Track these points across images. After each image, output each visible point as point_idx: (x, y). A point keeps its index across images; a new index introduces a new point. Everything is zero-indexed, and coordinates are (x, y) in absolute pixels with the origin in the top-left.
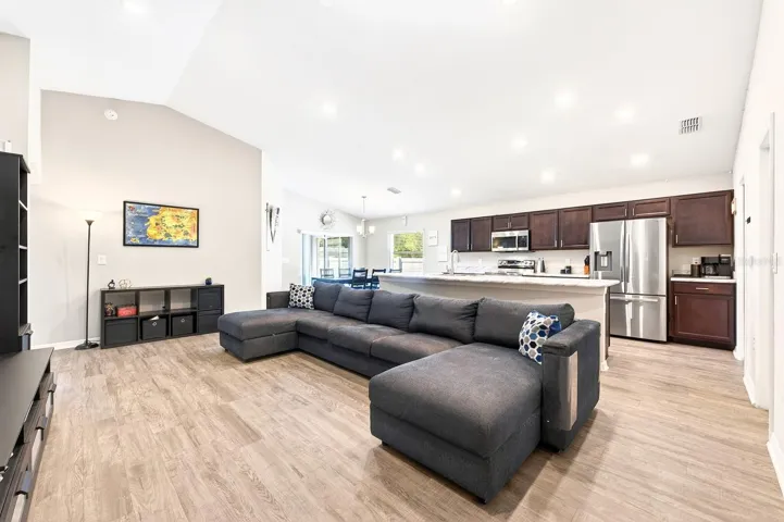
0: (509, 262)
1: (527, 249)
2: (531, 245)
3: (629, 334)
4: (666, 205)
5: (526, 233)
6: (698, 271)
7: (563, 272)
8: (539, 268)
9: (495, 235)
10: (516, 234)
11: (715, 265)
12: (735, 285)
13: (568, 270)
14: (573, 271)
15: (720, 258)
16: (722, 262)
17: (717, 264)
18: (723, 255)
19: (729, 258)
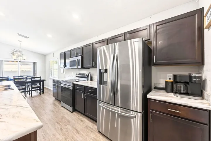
0: (79, 74)
1: (80, 67)
2: (83, 65)
5: (79, 58)
6: (172, 87)
8: (89, 78)
10: (76, 59)
11: (186, 84)
15: (190, 77)
16: (193, 82)
17: (188, 83)
18: (194, 74)
19: (200, 77)
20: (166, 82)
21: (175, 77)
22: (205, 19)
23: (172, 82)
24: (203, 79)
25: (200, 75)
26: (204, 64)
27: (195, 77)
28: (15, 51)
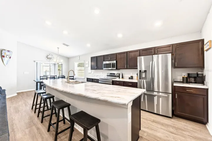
0: (111, 74)
1: (115, 68)
2: (117, 67)
3: (155, 112)
4: (171, 48)
5: (115, 62)
6: (186, 80)
7: (130, 78)
8: (121, 77)
9: (104, 63)
10: (111, 62)
11: (195, 78)
12: (207, 90)
13: (132, 78)
14: (134, 78)
15: (198, 74)
16: (199, 76)
17: (196, 77)
18: (199, 73)
19: (202, 74)
20: (183, 77)
21: (189, 74)
22: (205, 47)
23: (187, 78)
24: (204, 75)
25: (202, 73)
26: (204, 68)
27: (200, 74)
28: (48, 55)
